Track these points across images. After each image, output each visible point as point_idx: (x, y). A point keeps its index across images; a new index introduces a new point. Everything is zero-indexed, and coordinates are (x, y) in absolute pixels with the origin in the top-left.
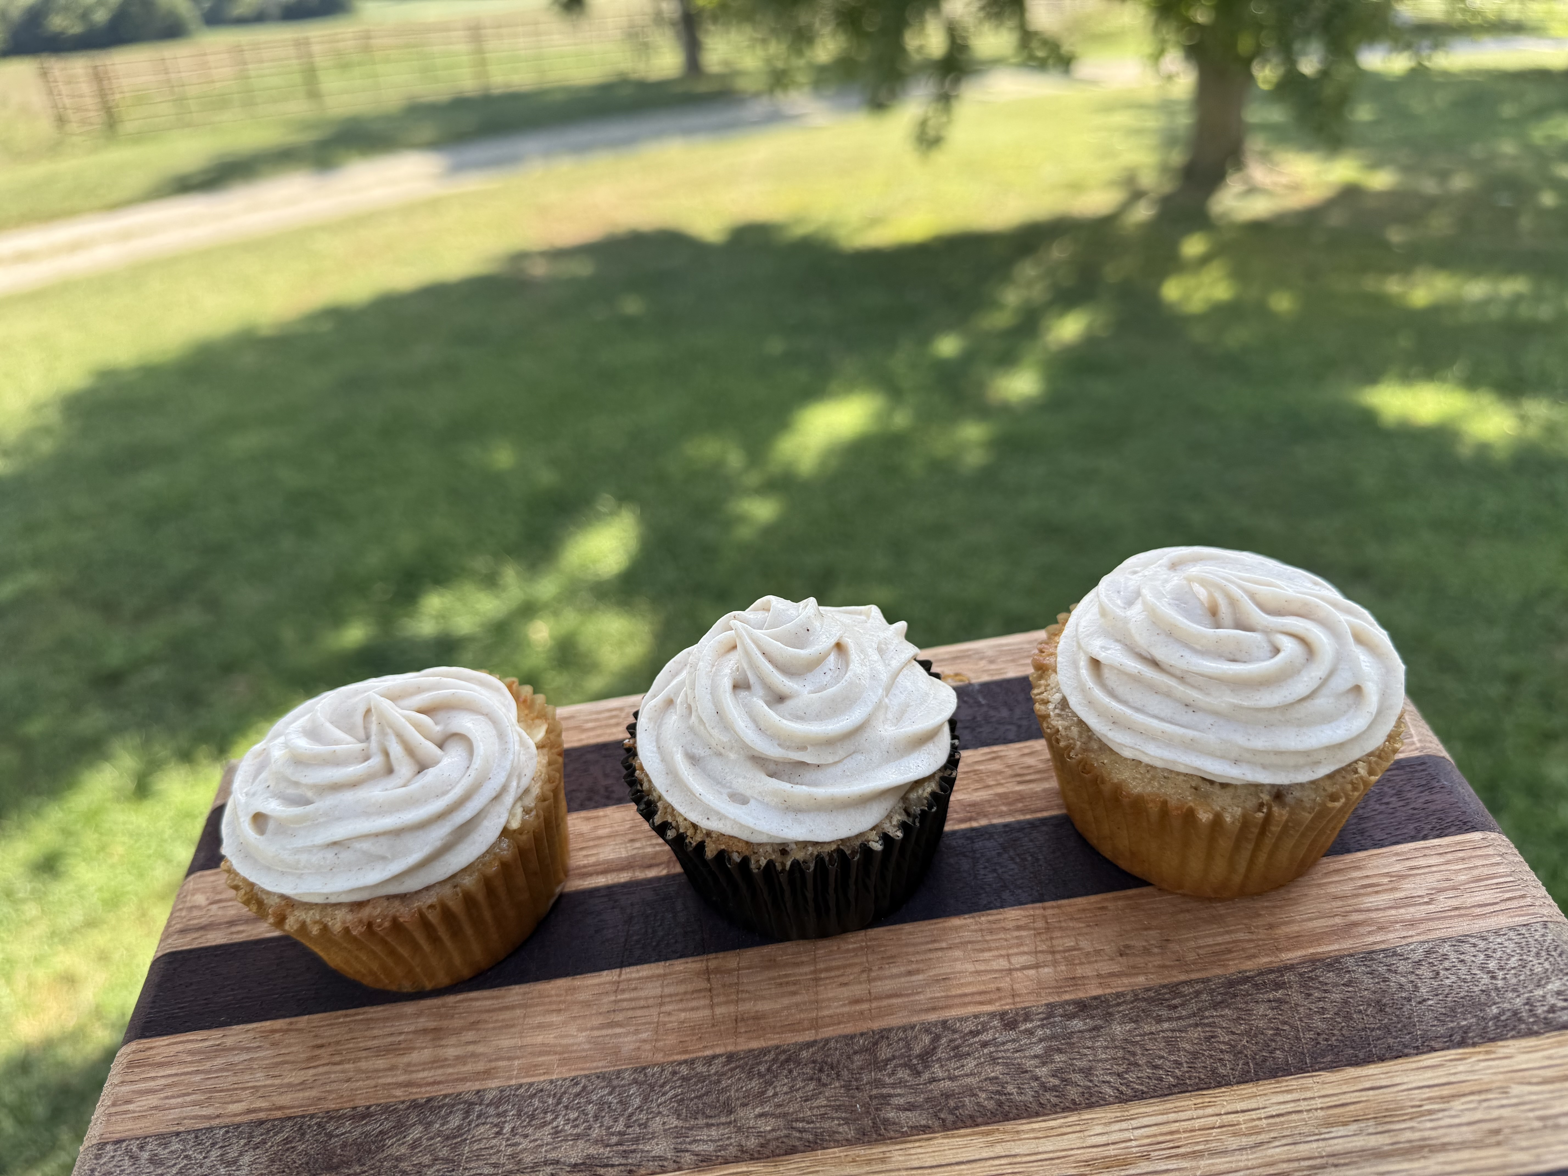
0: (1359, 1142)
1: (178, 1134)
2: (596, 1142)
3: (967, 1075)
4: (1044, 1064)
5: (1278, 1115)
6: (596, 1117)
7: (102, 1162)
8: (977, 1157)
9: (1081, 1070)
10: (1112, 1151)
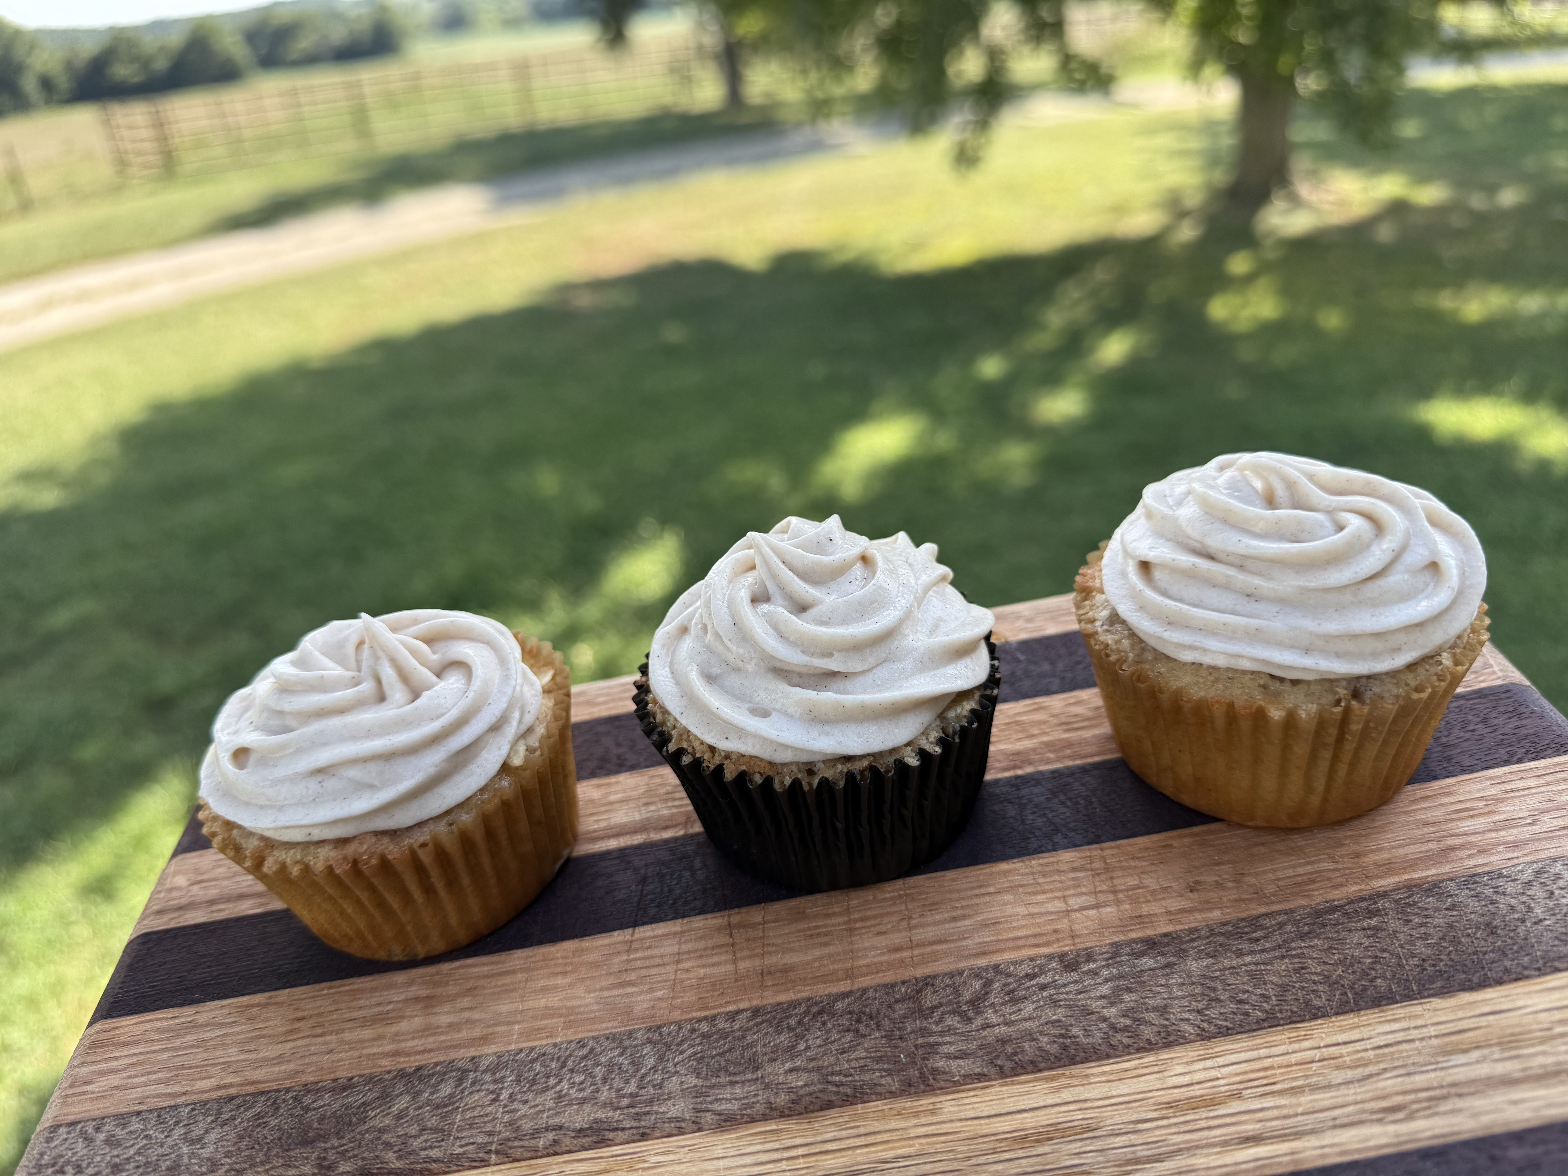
0: (1483, 1070)
1: (138, 1113)
2: (605, 1105)
3: (1025, 1020)
4: (1112, 1004)
5: (1386, 1046)
6: (605, 1080)
7: (53, 1145)
8: (1041, 1104)
9: (1155, 1009)
10: (1197, 1091)
